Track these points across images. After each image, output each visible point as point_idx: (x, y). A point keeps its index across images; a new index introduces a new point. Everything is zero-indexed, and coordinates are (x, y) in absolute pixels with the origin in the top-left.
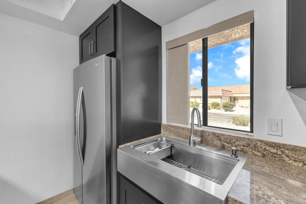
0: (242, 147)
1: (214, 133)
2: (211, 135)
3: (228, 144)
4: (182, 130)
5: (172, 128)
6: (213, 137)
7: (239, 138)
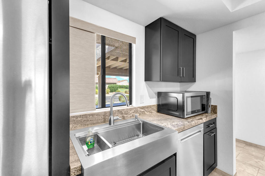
0: (132, 114)
1: (118, 110)
2: (117, 113)
3: (126, 114)
4: (91, 116)
5: (79, 118)
6: (118, 114)
7: (131, 109)
